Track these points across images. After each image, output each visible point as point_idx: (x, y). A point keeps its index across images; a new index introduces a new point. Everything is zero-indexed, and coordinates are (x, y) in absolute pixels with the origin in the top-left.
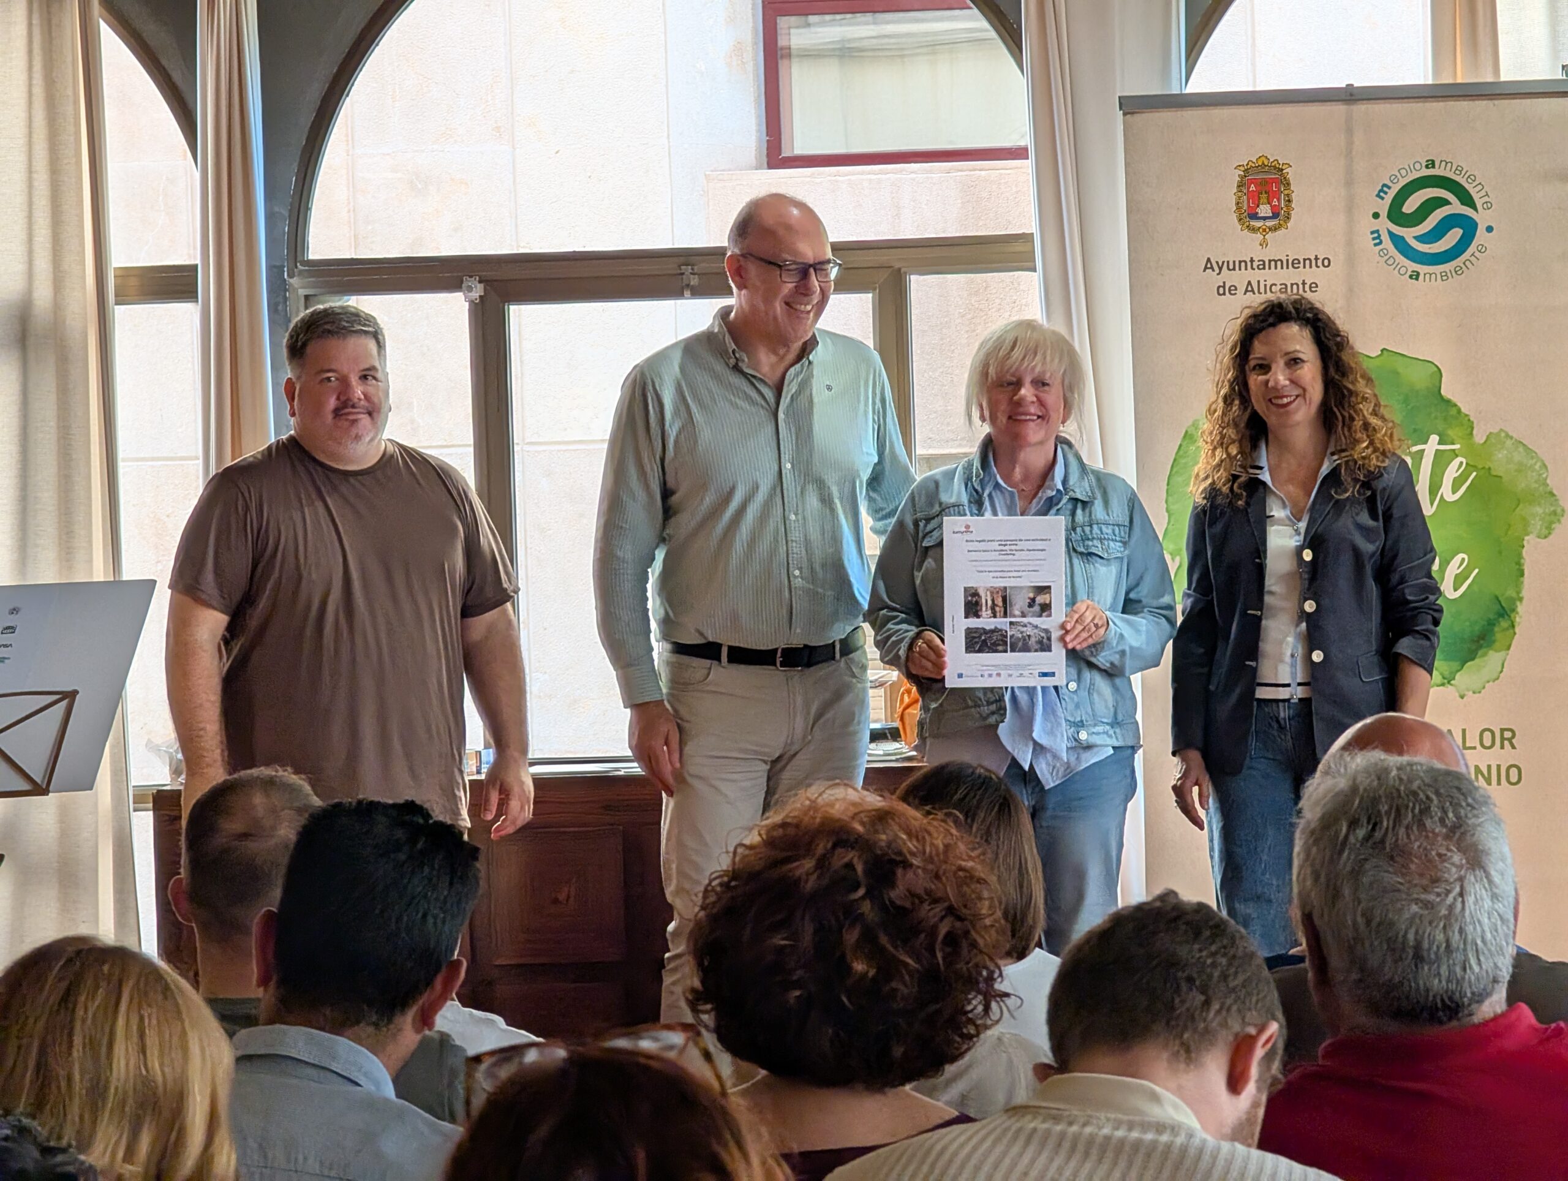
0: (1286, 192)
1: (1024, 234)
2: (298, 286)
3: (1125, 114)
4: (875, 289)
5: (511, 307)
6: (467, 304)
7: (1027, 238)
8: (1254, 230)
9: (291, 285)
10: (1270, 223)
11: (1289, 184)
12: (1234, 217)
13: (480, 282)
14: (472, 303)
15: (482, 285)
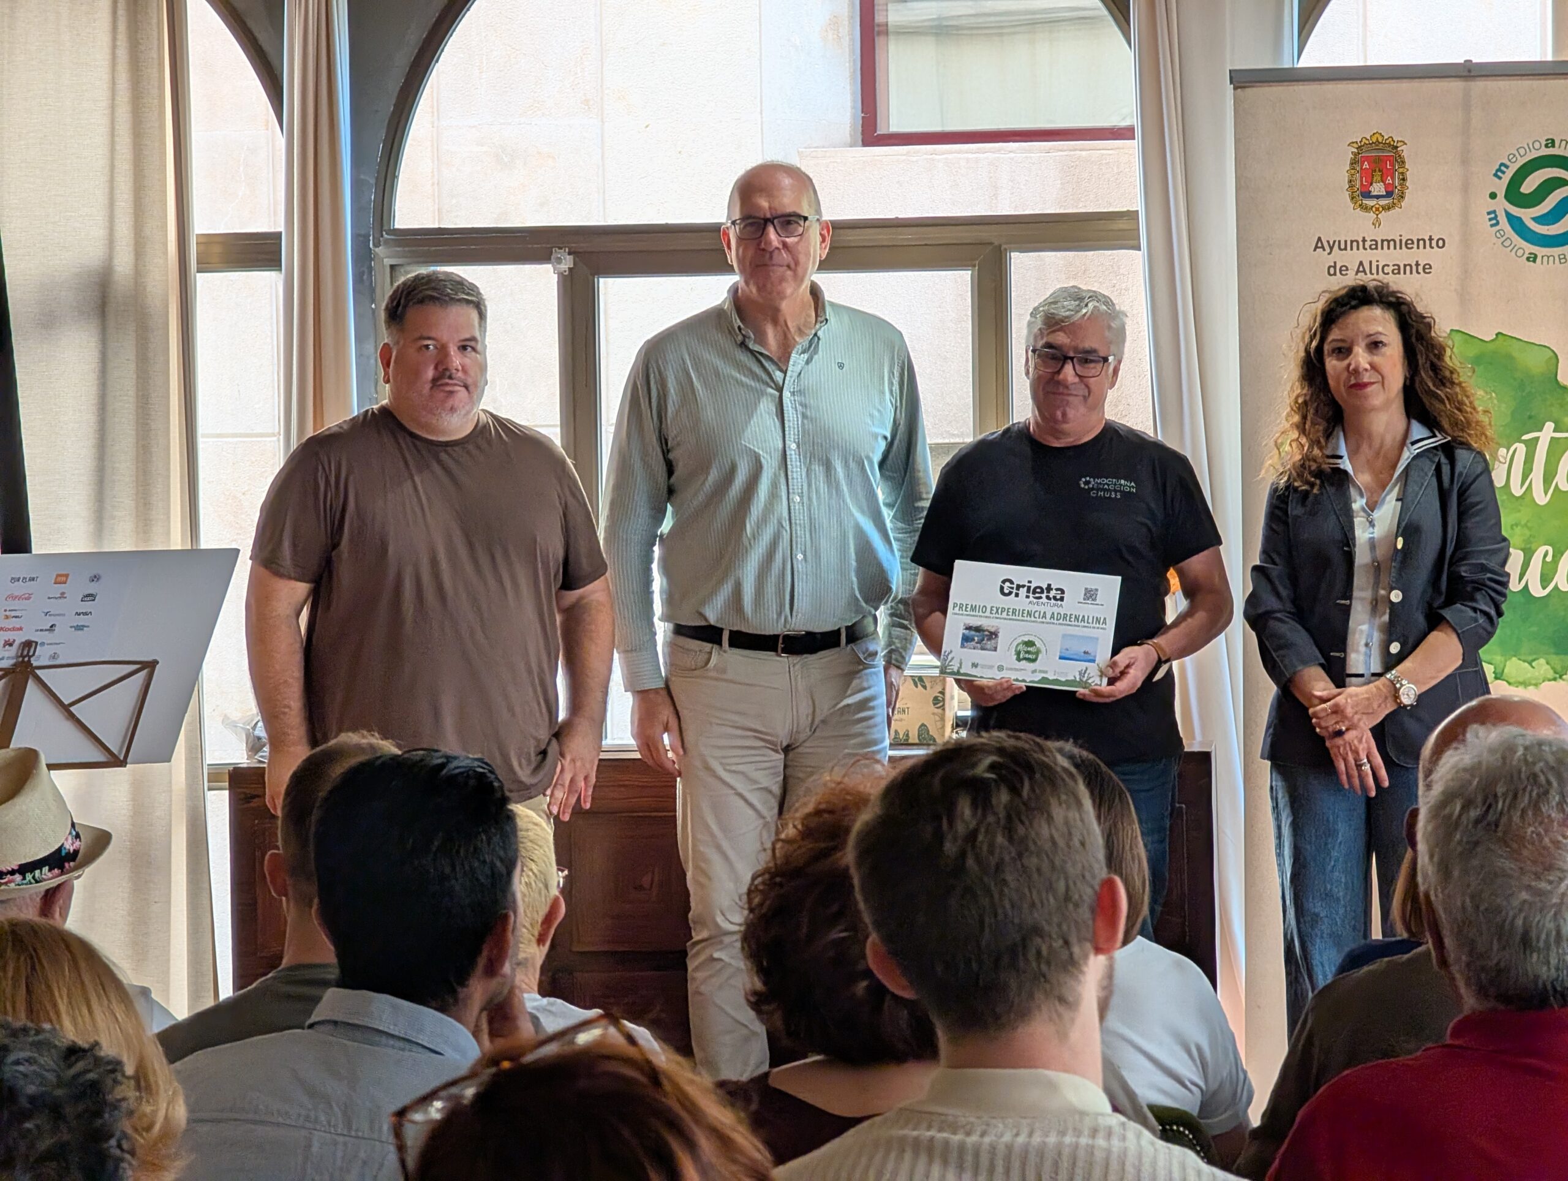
0: (1401, 170)
1: (1128, 211)
2: (385, 256)
3: (1235, 88)
4: (974, 266)
5: (601, 280)
6: (556, 276)
7: (1133, 215)
8: (1366, 209)
9: (376, 254)
10: (1383, 202)
11: (1403, 162)
12: (1347, 195)
13: (569, 254)
14: (561, 275)
15: (572, 257)
